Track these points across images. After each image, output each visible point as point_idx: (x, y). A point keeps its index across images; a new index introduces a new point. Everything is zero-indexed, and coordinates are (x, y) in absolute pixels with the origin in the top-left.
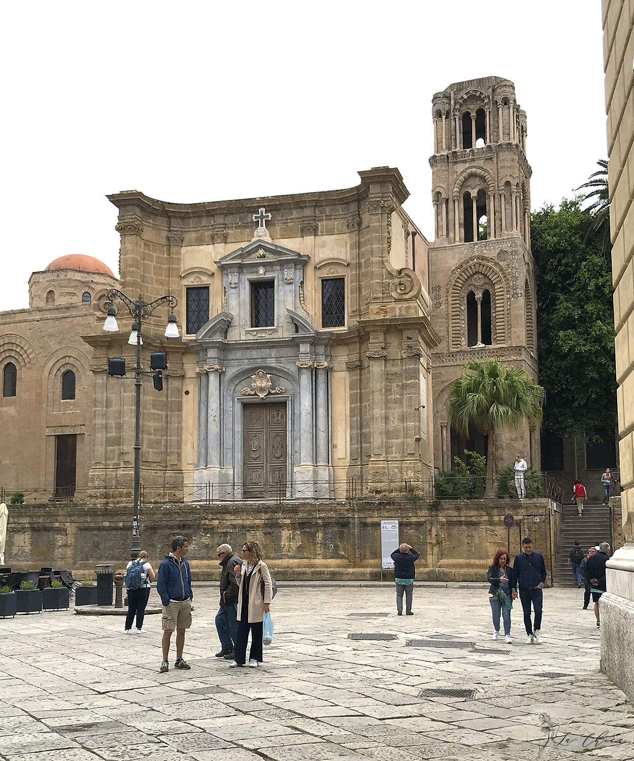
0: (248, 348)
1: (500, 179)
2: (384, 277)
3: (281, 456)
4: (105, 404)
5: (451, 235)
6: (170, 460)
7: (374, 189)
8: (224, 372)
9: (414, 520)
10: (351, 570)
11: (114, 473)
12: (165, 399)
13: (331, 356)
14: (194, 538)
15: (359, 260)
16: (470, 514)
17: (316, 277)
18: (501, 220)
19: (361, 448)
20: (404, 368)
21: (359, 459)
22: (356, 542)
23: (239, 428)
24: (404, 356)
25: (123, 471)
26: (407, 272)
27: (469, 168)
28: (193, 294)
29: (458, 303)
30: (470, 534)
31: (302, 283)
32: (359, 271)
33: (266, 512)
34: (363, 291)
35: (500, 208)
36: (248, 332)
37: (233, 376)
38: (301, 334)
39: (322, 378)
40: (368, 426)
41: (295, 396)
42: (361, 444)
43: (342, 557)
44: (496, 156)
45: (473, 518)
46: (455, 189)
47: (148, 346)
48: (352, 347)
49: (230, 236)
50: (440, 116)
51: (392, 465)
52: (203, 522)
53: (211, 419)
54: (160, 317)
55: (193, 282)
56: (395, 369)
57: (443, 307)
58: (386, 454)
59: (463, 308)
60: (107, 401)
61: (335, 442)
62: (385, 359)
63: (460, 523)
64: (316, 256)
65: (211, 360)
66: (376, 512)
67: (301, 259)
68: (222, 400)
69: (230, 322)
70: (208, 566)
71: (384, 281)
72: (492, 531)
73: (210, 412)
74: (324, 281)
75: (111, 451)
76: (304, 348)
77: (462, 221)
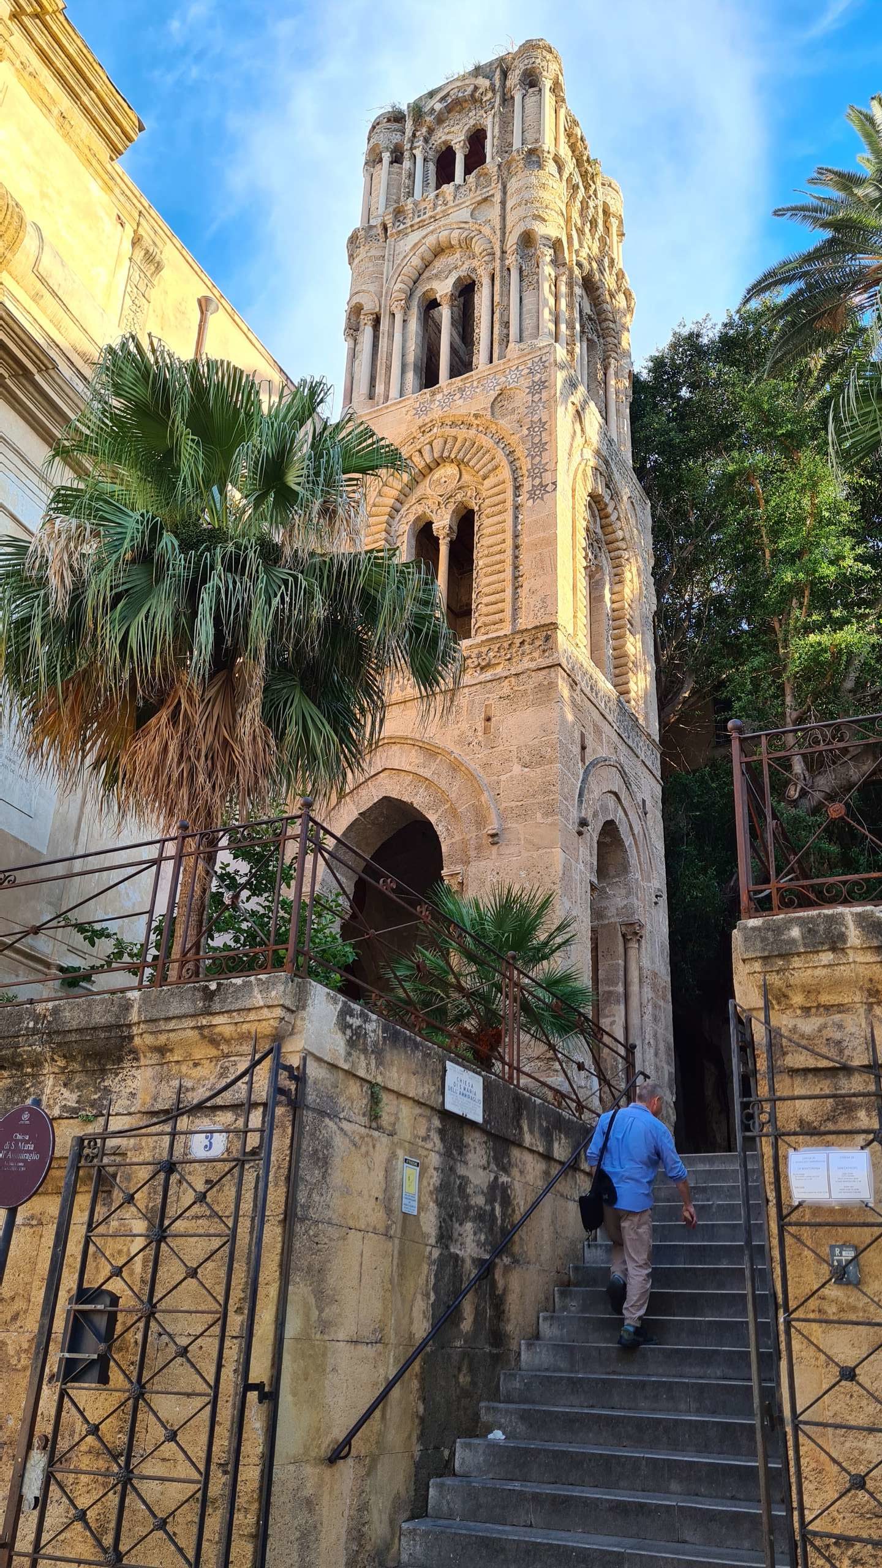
1: (507, 233)
5: (380, 388)
18: (508, 323)
27: (434, 233)
35: (505, 299)
44: (499, 188)
46: (399, 285)
50: (379, 161)
77: (412, 357)
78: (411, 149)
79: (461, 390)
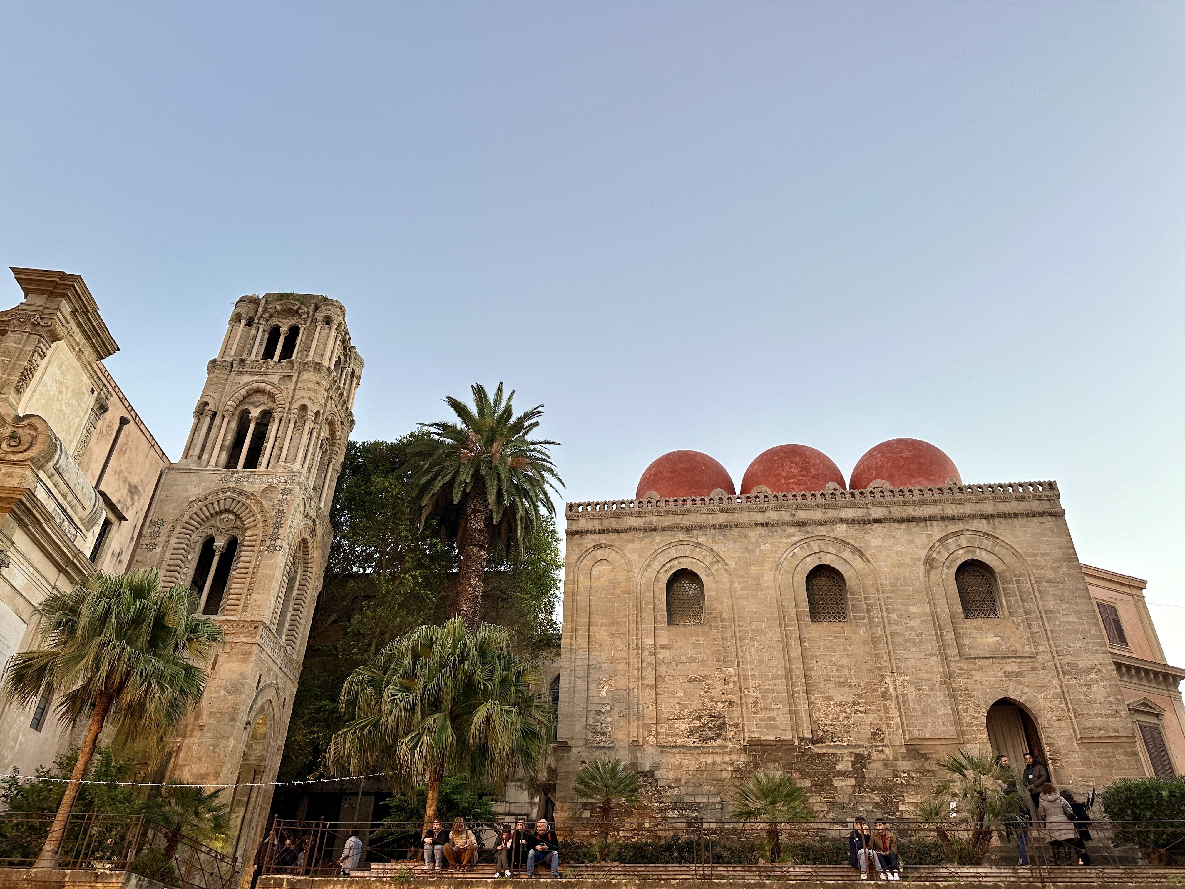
1: (294, 400)
5: (205, 457)
7: (34, 300)
18: (281, 449)
26: (33, 420)
29: (183, 549)
35: (284, 436)
44: (297, 373)
46: (231, 403)
50: (239, 321)
57: (158, 550)
59: (190, 557)
77: (227, 443)
78: (258, 323)
79: (249, 477)
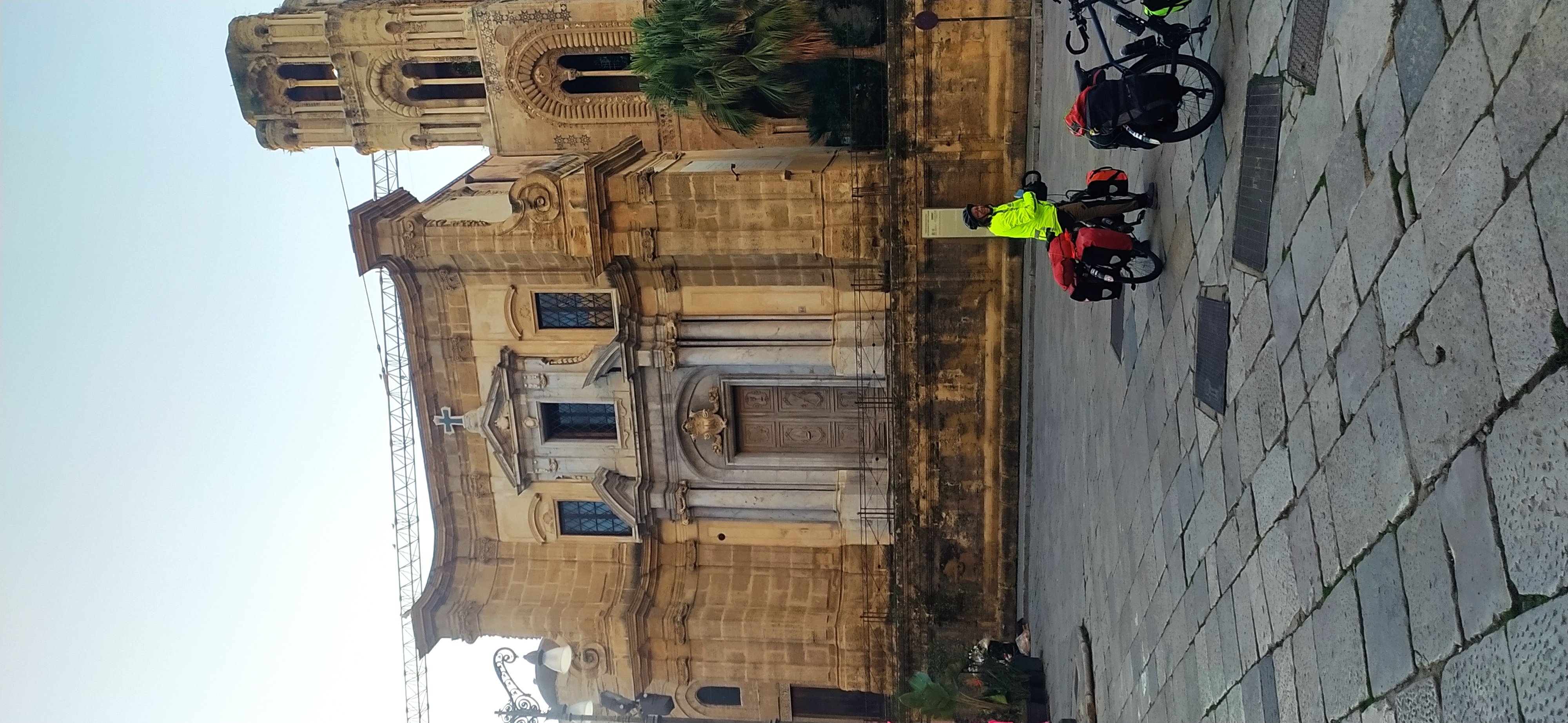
0: (649, 446)
1: (383, 41)
2: (526, 231)
3: (818, 394)
4: (737, 665)
5: (476, 119)
6: (826, 566)
7: (386, 248)
8: (687, 482)
9: (921, 182)
10: (1005, 288)
11: (847, 654)
12: (732, 571)
13: (658, 315)
14: (948, 538)
15: (504, 270)
16: (913, 86)
17: (536, 338)
18: (447, 39)
19: (804, 267)
20: (670, 199)
21: (823, 271)
22: (959, 279)
23: (774, 461)
24: (651, 198)
25: (841, 640)
26: (515, 195)
27: (370, 90)
28: (571, 524)
29: (582, 108)
30: (946, 86)
31: (545, 360)
32: (523, 270)
33: (908, 425)
34: (553, 264)
35: (430, 41)
36: (624, 445)
37: (692, 469)
38: (621, 363)
39: (694, 331)
40: (769, 257)
41: (724, 373)
42: (798, 268)
43: (983, 303)
44: (347, 48)
45: (918, 82)
46: (406, 113)
47: (649, 597)
48: (642, 283)
49: (481, 470)
50: (295, 136)
51: (831, 219)
52: (922, 524)
53: (760, 504)
54: (606, 575)
55: (552, 525)
56: (673, 214)
57: (587, 132)
58: (812, 229)
59: (588, 100)
60: (734, 662)
61: (797, 310)
62: (654, 231)
63: (928, 103)
64: (501, 336)
65: (668, 503)
66: (908, 246)
67: (507, 363)
68: (731, 486)
69: (610, 472)
70: (995, 516)
71: (532, 231)
72: (941, 47)
73: (750, 505)
74: (542, 325)
75: (811, 656)
76: (644, 358)
77: (454, 102)
78: (290, 115)
79: (490, 64)
